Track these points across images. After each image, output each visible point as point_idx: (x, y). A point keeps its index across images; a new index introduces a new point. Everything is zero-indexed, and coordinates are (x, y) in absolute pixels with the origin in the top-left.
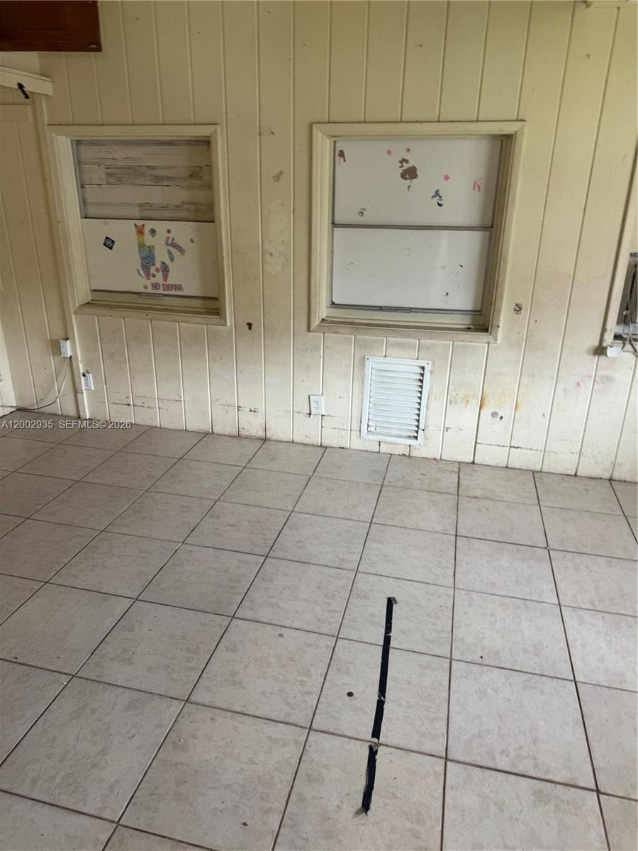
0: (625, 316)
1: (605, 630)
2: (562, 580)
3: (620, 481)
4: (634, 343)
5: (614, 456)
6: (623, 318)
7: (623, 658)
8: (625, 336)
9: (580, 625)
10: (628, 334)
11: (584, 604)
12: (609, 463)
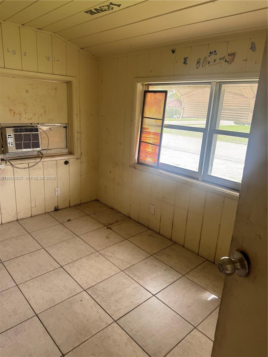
0: (3, 150)
1: (39, 285)
2: (14, 273)
3: (21, 219)
4: (10, 161)
5: (16, 210)
6: (2, 151)
7: (50, 292)
8: (5, 159)
9: (29, 289)
10: (6, 158)
11: (27, 278)
12: (15, 213)
